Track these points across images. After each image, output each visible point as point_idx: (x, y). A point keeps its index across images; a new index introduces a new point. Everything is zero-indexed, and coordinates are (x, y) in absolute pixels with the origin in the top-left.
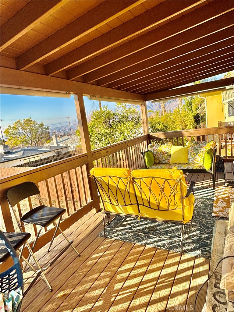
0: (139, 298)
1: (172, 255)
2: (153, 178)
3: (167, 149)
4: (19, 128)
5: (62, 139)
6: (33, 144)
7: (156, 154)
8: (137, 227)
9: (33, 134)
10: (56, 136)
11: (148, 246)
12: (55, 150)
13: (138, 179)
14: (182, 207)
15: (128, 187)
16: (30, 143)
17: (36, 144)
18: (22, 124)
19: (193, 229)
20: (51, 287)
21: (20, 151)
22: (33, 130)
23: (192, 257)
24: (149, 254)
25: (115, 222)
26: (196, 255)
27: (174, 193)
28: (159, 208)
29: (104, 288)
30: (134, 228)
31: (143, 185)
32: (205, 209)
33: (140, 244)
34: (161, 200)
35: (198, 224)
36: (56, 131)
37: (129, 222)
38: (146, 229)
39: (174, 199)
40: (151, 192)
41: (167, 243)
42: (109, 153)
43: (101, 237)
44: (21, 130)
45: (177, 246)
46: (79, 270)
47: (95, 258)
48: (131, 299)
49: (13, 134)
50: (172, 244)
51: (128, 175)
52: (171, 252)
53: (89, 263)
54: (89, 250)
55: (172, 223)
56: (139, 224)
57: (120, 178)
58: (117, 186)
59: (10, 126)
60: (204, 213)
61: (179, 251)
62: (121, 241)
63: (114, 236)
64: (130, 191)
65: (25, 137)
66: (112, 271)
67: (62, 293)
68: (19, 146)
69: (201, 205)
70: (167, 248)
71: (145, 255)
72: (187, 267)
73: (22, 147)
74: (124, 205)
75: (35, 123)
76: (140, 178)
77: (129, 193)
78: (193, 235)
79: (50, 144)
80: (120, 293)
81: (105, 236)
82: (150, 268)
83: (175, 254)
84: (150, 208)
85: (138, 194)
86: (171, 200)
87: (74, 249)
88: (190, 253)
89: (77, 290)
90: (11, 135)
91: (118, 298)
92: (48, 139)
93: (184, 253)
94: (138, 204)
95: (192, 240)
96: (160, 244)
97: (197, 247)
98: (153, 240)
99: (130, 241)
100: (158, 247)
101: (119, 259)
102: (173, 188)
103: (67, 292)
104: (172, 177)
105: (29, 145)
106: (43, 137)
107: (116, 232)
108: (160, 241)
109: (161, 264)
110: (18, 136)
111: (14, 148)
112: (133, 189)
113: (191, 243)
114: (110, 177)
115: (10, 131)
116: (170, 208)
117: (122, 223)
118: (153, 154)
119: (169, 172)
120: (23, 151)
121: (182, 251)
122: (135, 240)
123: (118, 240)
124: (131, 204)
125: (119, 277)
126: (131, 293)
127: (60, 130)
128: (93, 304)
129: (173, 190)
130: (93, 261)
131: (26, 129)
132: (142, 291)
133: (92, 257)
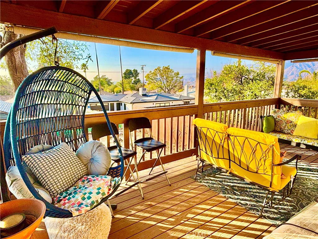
0: (202, 230)
1: (250, 214)
2: (247, 138)
3: (294, 117)
4: (158, 74)
5: (193, 90)
6: (166, 91)
7: (278, 121)
8: (228, 182)
9: (168, 82)
10: (188, 86)
11: (230, 200)
12: (184, 100)
13: (233, 136)
14: (272, 174)
15: (222, 142)
16: (164, 89)
17: (169, 91)
18: (161, 71)
19: (286, 203)
20: (144, 197)
21: (154, 95)
22: (169, 77)
23: (269, 223)
24: (228, 205)
25: (210, 172)
26: (274, 223)
27: (265, 158)
28: (248, 168)
29: (179, 212)
30: (224, 182)
31: (236, 143)
32: (314, 191)
33: (224, 196)
34: (251, 162)
35: (295, 201)
36: (190, 81)
37: (223, 177)
38: (235, 187)
39: (264, 164)
40: (242, 151)
41: (250, 204)
42: (222, 109)
43: (193, 179)
44: (159, 77)
45: (259, 209)
46: (166, 194)
47: (181, 191)
48: (197, 227)
49: (152, 79)
50: (255, 206)
51: (224, 131)
52: (249, 212)
53: (175, 192)
54: (179, 184)
55: (258, 186)
56: (231, 181)
57: (217, 132)
58: (214, 138)
59: (151, 72)
60: (310, 195)
61: (258, 214)
62: (207, 188)
63: (204, 182)
64: (224, 146)
65: (161, 83)
66: (190, 204)
67: (149, 203)
68: (155, 91)
69: (311, 187)
70: (247, 208)
71: (224, 205)
72: (258, 228)
73: (157, 92)
74: (217, 157)
75: (172, 71)
76: (235, 136)
77: (223, 147)
78: (282, 208)
79: (181, 93)
80: (189, 220)
81: (195, 179)
82: (223, 215)
83: (252, 215)
84: (240, 166)
85: (231, 150)
86: (262, 165)
87: (167, 179)
88: (269, 220)
89: (159, 206)
90: (150, 80)
91: (186, 222)
92: (181, 88)
93: (263, 217)
94: (230, 160)
95: (279, 211)
96: (242, 202)
97: (279, 218)
98: (237, 197)
99: (216, 190)
100: (239, 204)
101: (199, 199)
102: (265, 153)
103: (153, 204)
104: (265, 142)
105: (163, 91)
106: (176, 86)
107: (206, 180)
108: (244, 200)
109: (235, 217)
110: (156, 82)
111: (151, 92)
112: (227, 144)
113: (274, 213)
114: (208, 129)
115: (150, 76)
116: (259, 172)
117: (216, 175)
118: (275, 120)
119: (263, 136)
120: (157, 96)
121: (261, 215)
122: (220, 191)
123: (206, 186)
124: (224, 158)
125: (194, 210)
126: (198, 224)
127: (194, 81)
128: (168, 218)
129: (264, 155)
130: (178, 192)
131: (163, 76)
132: (208, 227)
133: (179, 190)
